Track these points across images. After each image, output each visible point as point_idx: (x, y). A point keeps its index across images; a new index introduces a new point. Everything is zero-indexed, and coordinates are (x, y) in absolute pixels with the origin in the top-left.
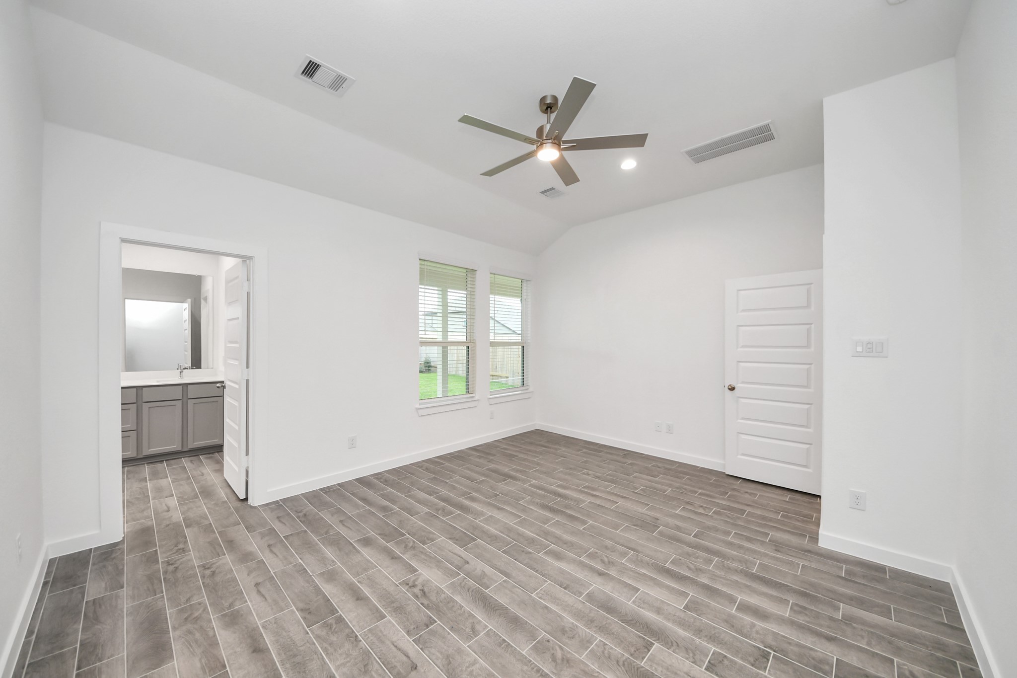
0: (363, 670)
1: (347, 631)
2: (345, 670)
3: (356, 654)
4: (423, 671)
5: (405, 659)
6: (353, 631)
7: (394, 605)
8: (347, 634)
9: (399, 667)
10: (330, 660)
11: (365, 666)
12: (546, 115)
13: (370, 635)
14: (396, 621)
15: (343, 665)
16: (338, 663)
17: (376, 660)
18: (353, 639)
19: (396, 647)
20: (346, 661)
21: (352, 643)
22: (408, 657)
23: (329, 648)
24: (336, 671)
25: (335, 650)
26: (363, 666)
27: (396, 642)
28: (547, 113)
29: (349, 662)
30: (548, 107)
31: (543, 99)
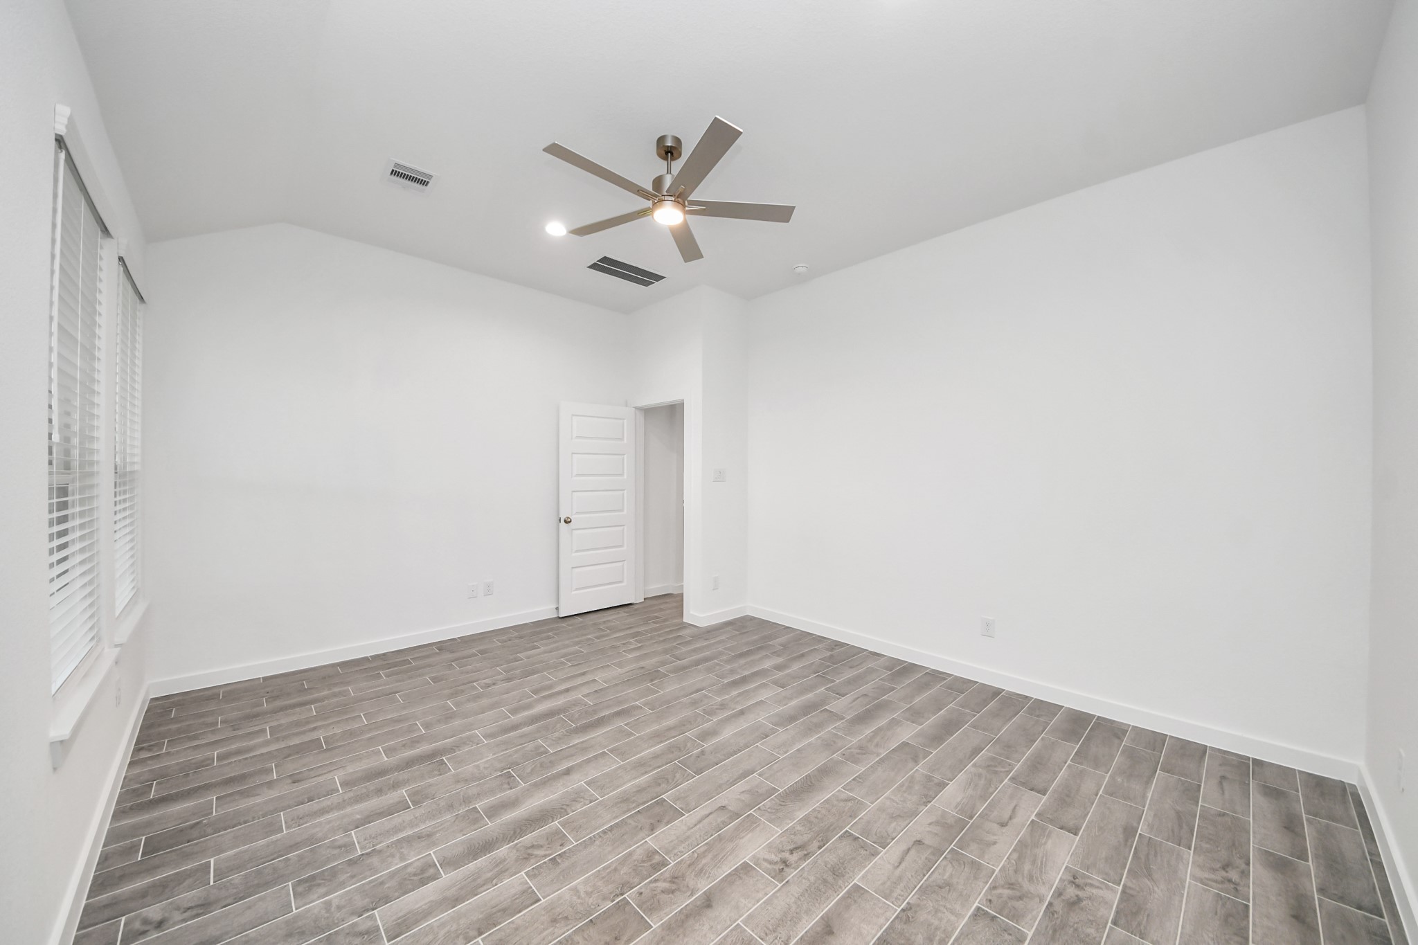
0: (947, 888)
1: (899, 926)
2: (958, 907)
3: (930, 902)
4: (919, 835)
5: (912, 852)
6: (897, 917)
7: (830, 879)
8: (905, 923)
9: (926, 855)
10: (955, 929)
11: (940, 887)
12: (666, 162)
13: (895, 895)
14: (860, 871)
15: (952, 912)
16: (953, 918)
17: (927, 879)
18: (910, 914)
19: (900, 863)
20: (945, 910)
21: (916, 912)
22: (909, 850)
23: (937, 938)
24: (963, 917)
25: (937, 929)
26: (943, 890)
27: (893, 864)
28: (666, 159)
29: (945, 906)
30: (669, 152)
31: (661, 140)
